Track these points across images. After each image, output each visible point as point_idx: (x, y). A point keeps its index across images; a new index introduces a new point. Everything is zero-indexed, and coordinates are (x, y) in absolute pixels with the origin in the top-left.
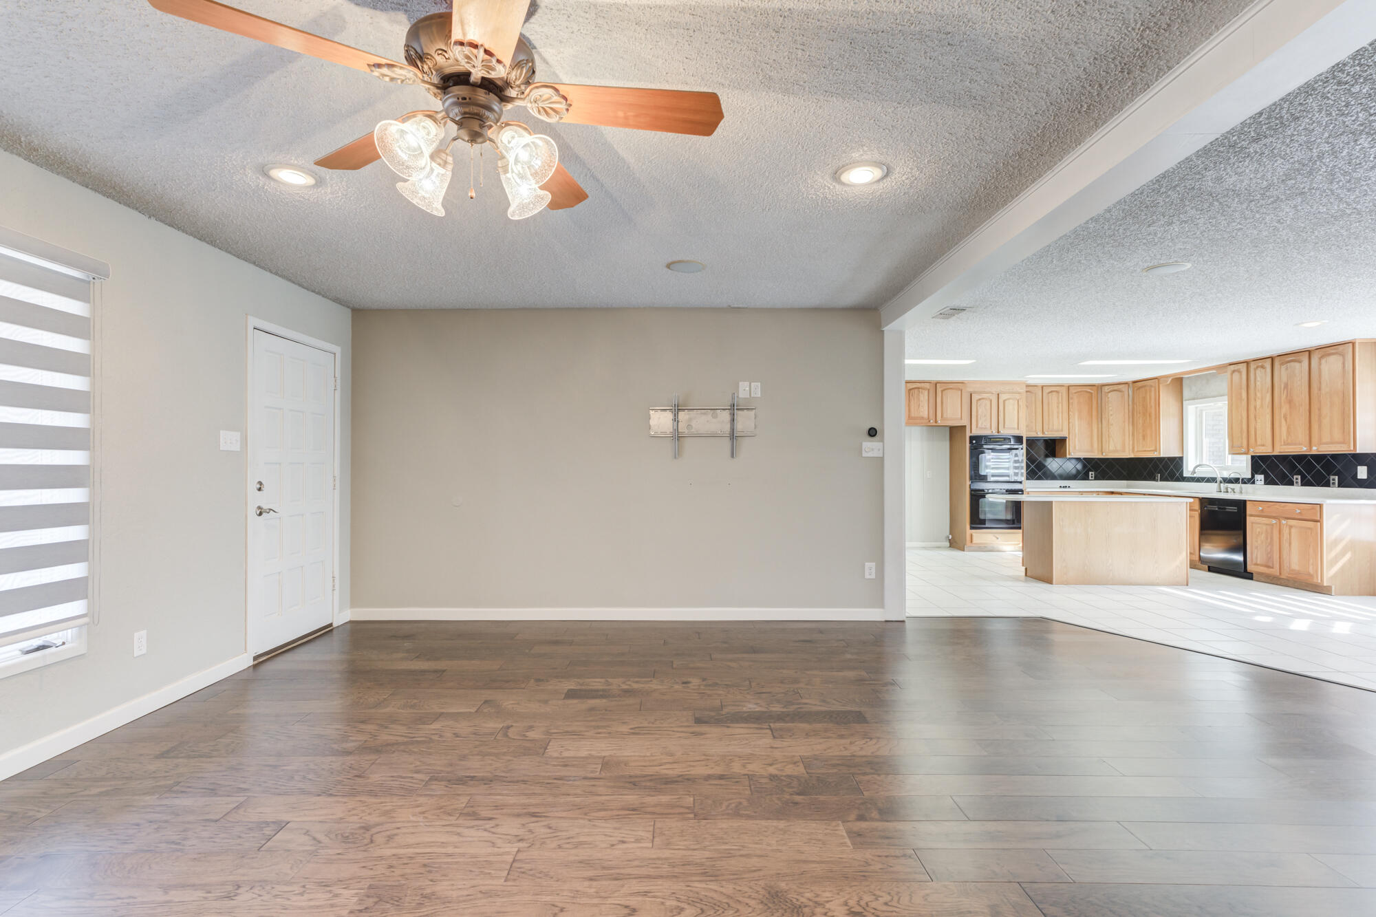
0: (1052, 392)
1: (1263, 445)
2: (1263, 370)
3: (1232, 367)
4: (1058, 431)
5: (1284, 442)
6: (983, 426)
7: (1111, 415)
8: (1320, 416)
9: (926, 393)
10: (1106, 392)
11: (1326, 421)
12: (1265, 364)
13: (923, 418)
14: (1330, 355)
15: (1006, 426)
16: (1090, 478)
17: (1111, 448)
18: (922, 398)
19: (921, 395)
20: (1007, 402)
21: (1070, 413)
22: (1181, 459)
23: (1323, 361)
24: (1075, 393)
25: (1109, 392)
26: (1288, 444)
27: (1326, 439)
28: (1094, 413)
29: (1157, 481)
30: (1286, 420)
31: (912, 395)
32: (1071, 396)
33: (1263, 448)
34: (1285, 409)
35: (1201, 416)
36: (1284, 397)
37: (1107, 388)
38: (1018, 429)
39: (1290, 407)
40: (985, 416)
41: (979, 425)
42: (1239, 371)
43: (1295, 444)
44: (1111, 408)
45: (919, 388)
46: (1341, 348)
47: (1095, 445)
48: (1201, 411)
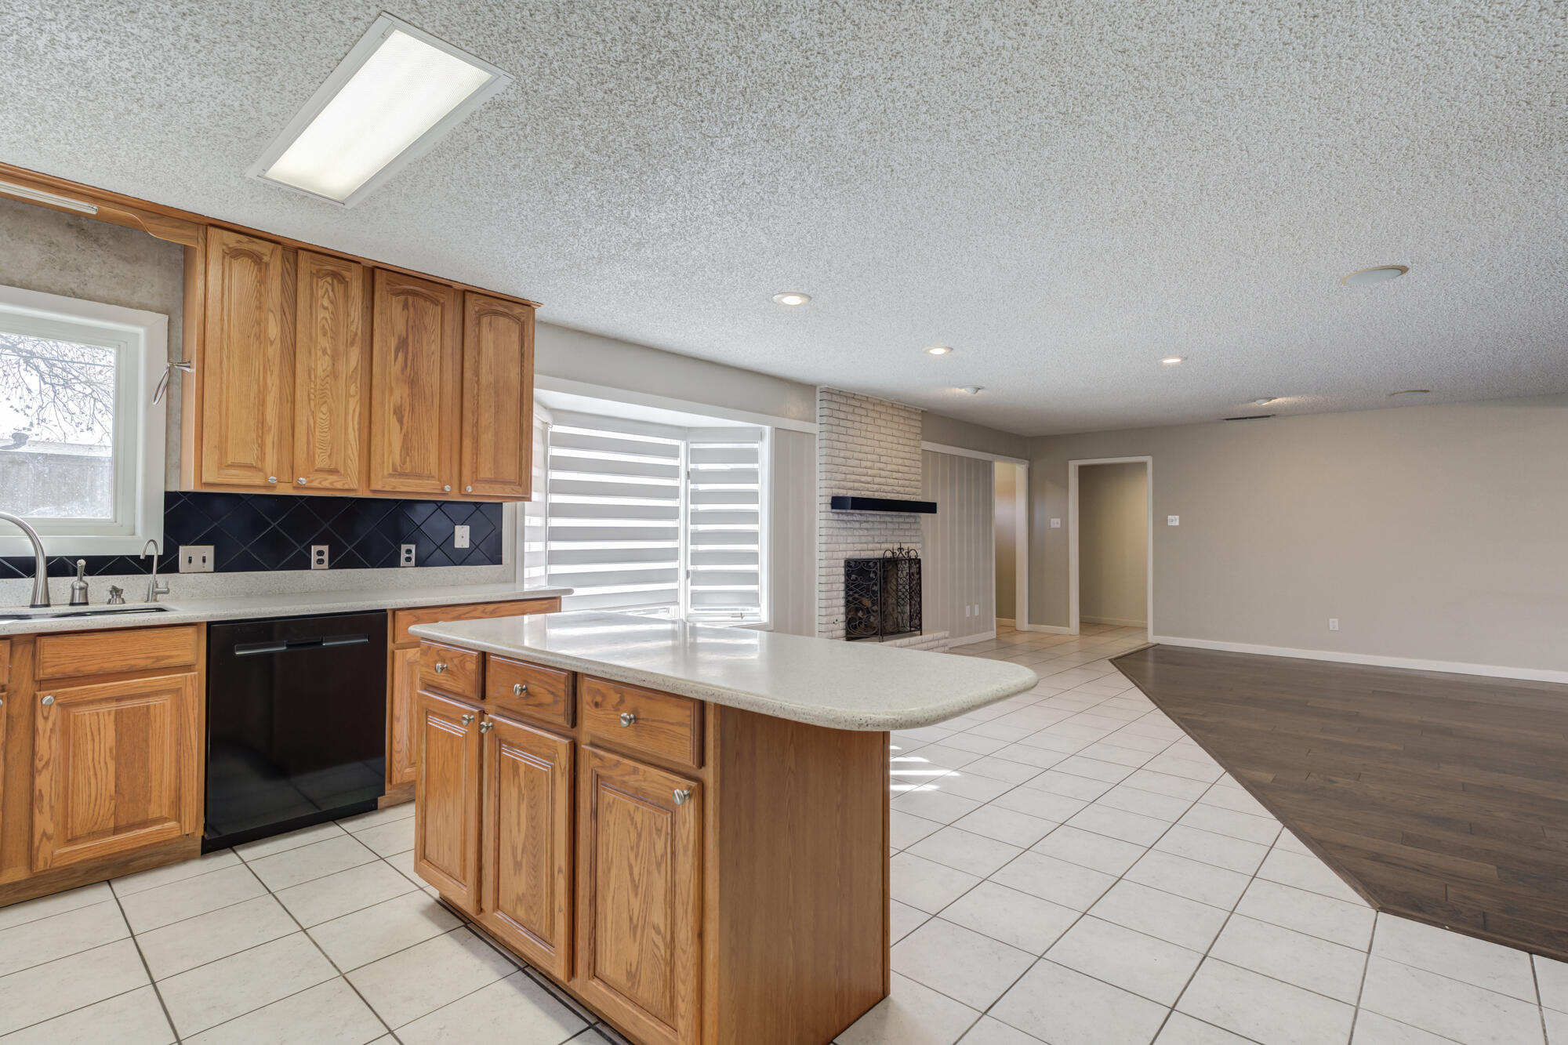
1: (333, 471)
2: (339, 288)
3: (231, 239)
5: (395, 469)
8: (476, 424)
11: (487, 438)
12: (345, 273)
14: (496, 313)
23: (485, 320)
26: (403, 475)
27: (486, 472)
30: (400, 421)
33: (332, 478)
34: (399, 394)
36: (395, 368)
39: (412, 395)
42: (256, 259)
43: (419, 476)
46: (517, 310)
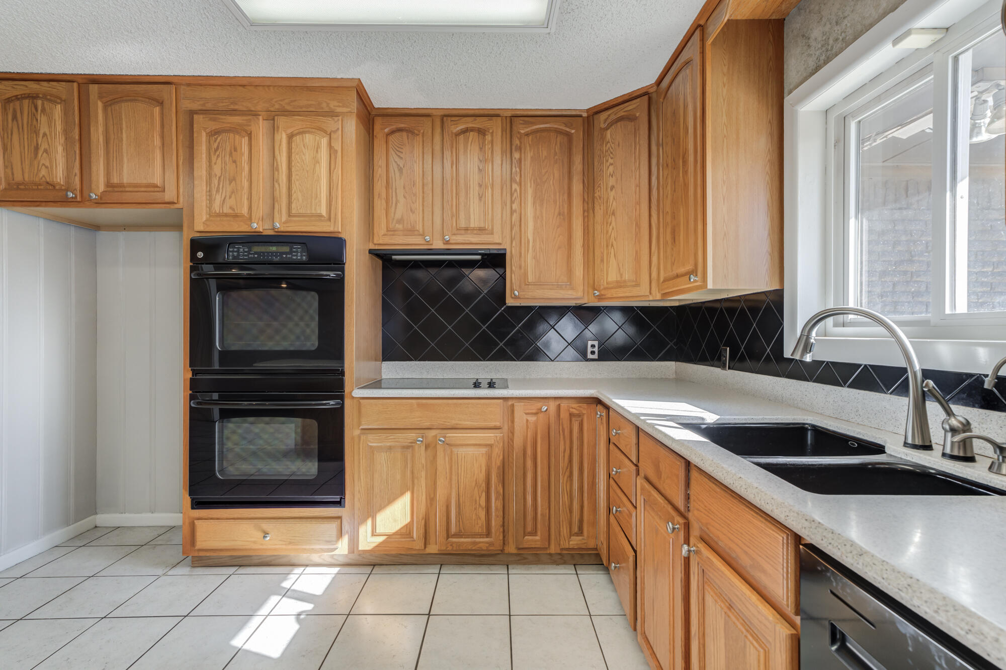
0: (465, 131)
4: (481, 230)
6: (226, 210)
7: (612, 188)
9: (58, 110)
10: (601, 128)
13: (52, 185)
15: (293, 211)
16: (590, 356)
17: (613, 276)
18: (44, 129)
19: (43, 119)
20: (297, 139)
21: (515, 186)
22: (778, 295)
24: (527, 135)
25: (607, 129)
28: (577, 187)
29: (723, 367)
31: (15, 118)
32: (516, 142)
35: (842, 142)
37: (603, 116)
38: (330, 219)
40: (233, 180)
41: (216, 207)
44: (611, 169)
45: (33, 97)
47: (579, 271)
48: (844, 120)
